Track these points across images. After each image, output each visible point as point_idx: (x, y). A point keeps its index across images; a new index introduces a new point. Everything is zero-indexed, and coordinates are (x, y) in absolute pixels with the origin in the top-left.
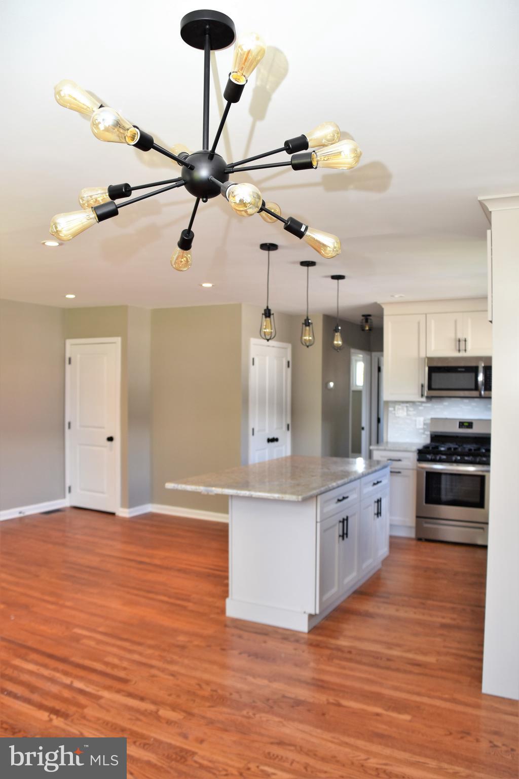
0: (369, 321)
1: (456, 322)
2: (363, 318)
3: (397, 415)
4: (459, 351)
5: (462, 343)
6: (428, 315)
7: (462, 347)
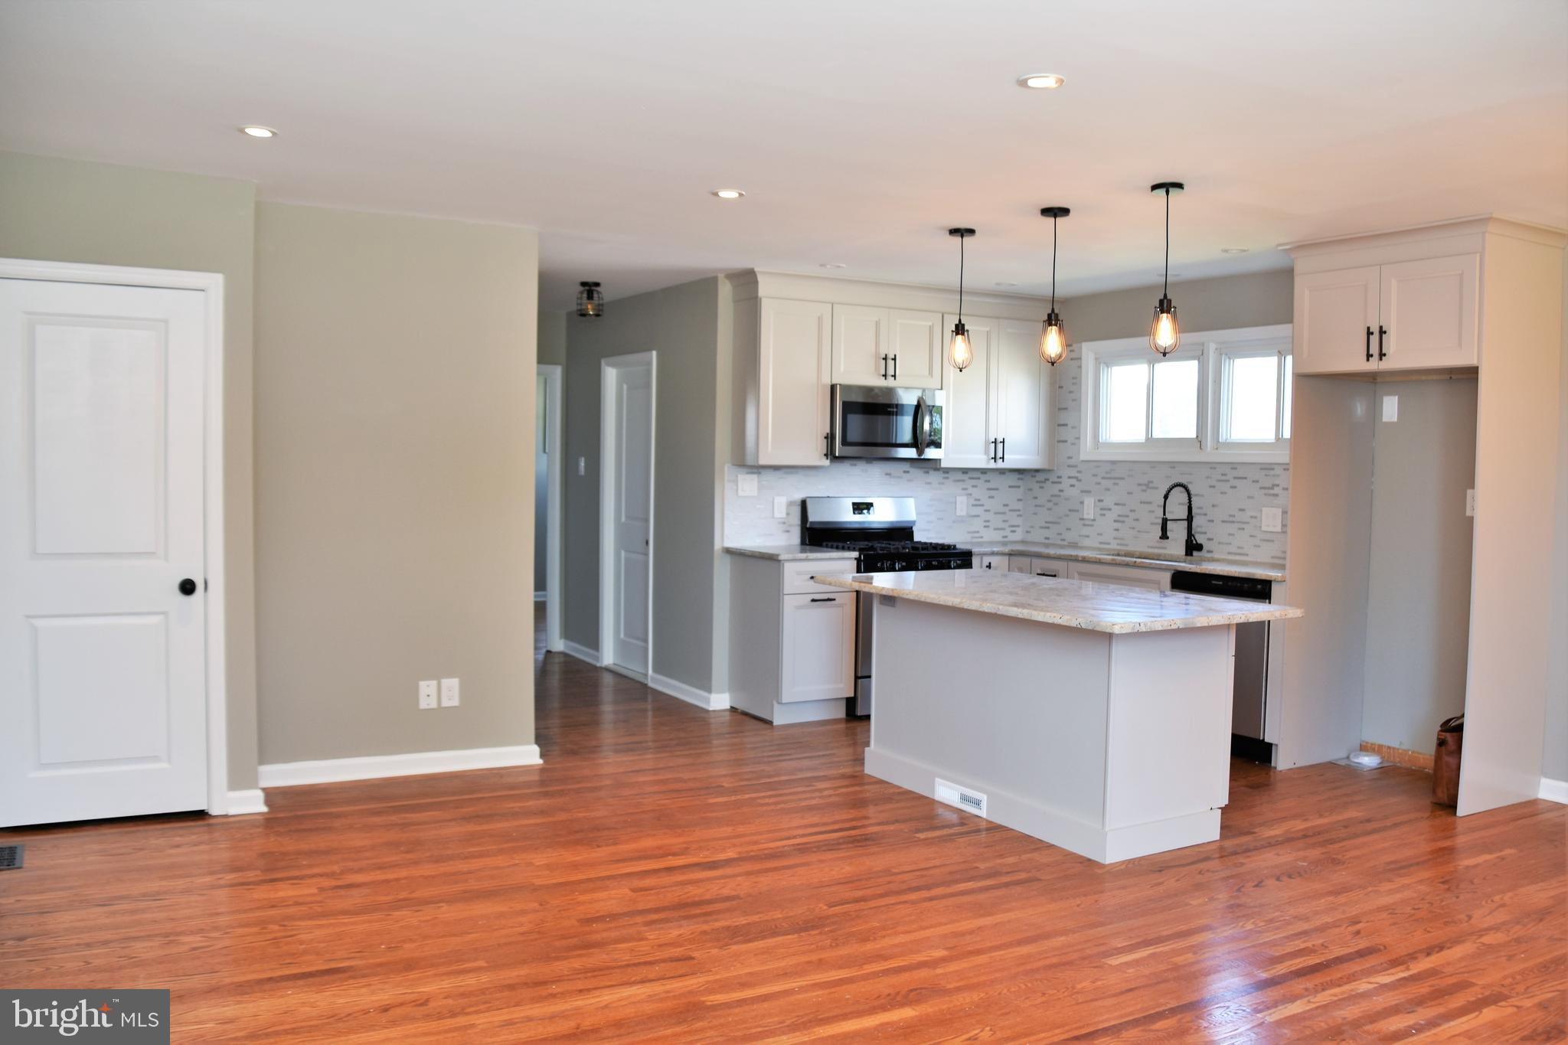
0: (595, 295)
1: (877, 324)
2: (581, 288)
3: (741, 493)
4: (885, 376)
5: (891, 363)
6: (835, 306)
7: (891, 372)
